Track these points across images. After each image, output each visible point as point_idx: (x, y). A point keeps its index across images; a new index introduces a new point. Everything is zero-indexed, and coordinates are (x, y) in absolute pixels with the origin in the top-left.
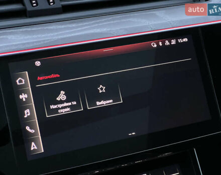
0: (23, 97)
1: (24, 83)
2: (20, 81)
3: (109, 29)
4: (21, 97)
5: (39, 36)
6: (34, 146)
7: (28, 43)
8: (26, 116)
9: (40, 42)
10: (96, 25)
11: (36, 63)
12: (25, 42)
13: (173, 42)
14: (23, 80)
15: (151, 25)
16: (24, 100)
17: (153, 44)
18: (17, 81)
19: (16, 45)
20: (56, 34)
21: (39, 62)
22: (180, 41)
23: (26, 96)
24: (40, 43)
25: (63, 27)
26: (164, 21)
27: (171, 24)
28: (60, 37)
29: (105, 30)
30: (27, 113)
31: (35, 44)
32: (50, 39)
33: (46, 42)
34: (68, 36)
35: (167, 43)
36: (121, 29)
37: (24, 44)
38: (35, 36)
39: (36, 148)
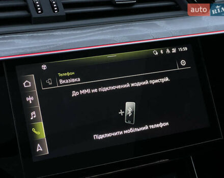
0: (30, 99)
1: (30, 86)
2: (27, 84)
3: (112, 37)
4: (27, 99)
5: (45, 41)
6: (39, 148)
7: (35, 47)
8: (32, 118)
9: (46, 46)
10: (100, 32)
11: (42, 66)
12: (31, 46)
13: (174, 51)
14: (30, 83)
15: (153, 33)
16: (31, 102)
17: (155, 52)
18: (24, 84)
19: (23, 49)
20: (61, 39)
21: (45, 66)
22: (181, 49)
23: (32, 98)
24: (46, 48)
25: (68, 33)
26: (165, 31)
27: (171, 33)
28: (65, 42)
29: (108, 37)
30: (34, 115)
31: (42, 48)
32: (56, 44)
33: (52, 47)
34: (73, 41)
35: (168, 51)
36: (124, 37)
37: (31, 48)
38: (41, 41)
39: (41, 150)
